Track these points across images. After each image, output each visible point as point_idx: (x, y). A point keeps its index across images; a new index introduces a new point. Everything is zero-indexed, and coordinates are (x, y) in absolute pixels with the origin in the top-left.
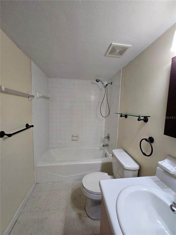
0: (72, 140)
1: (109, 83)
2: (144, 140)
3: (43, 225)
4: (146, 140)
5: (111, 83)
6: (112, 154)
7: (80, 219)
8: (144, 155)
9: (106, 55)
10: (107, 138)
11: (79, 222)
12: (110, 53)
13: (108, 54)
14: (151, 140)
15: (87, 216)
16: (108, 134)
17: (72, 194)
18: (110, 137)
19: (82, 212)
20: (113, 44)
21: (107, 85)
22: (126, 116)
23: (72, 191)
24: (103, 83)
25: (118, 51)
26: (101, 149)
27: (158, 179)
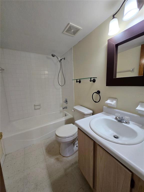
0: (35, 109)
1: (62, 59)
2: (95, 93)
3: (27, 179)
4: (96, 93)
5: (64, 59)
6: (74, 110)
7: (59, 161)
8: (95, 102)
9: (64, 33)
10: (65, 102)
11: (58, 163)
12: (67, 31)
13: (65, 32)
14: (98, 92)
15: (63, 157)
16: (66, 99)
17: (46, 149)
18: (68, 101)
19: (59, 156)
20: (70, 23)
21: (61, 60)
22: (80, 82)
23: (45, 147)
24: (58, 58)
25: (72, 31)
26: (61, 112)
27: (105, 113)
